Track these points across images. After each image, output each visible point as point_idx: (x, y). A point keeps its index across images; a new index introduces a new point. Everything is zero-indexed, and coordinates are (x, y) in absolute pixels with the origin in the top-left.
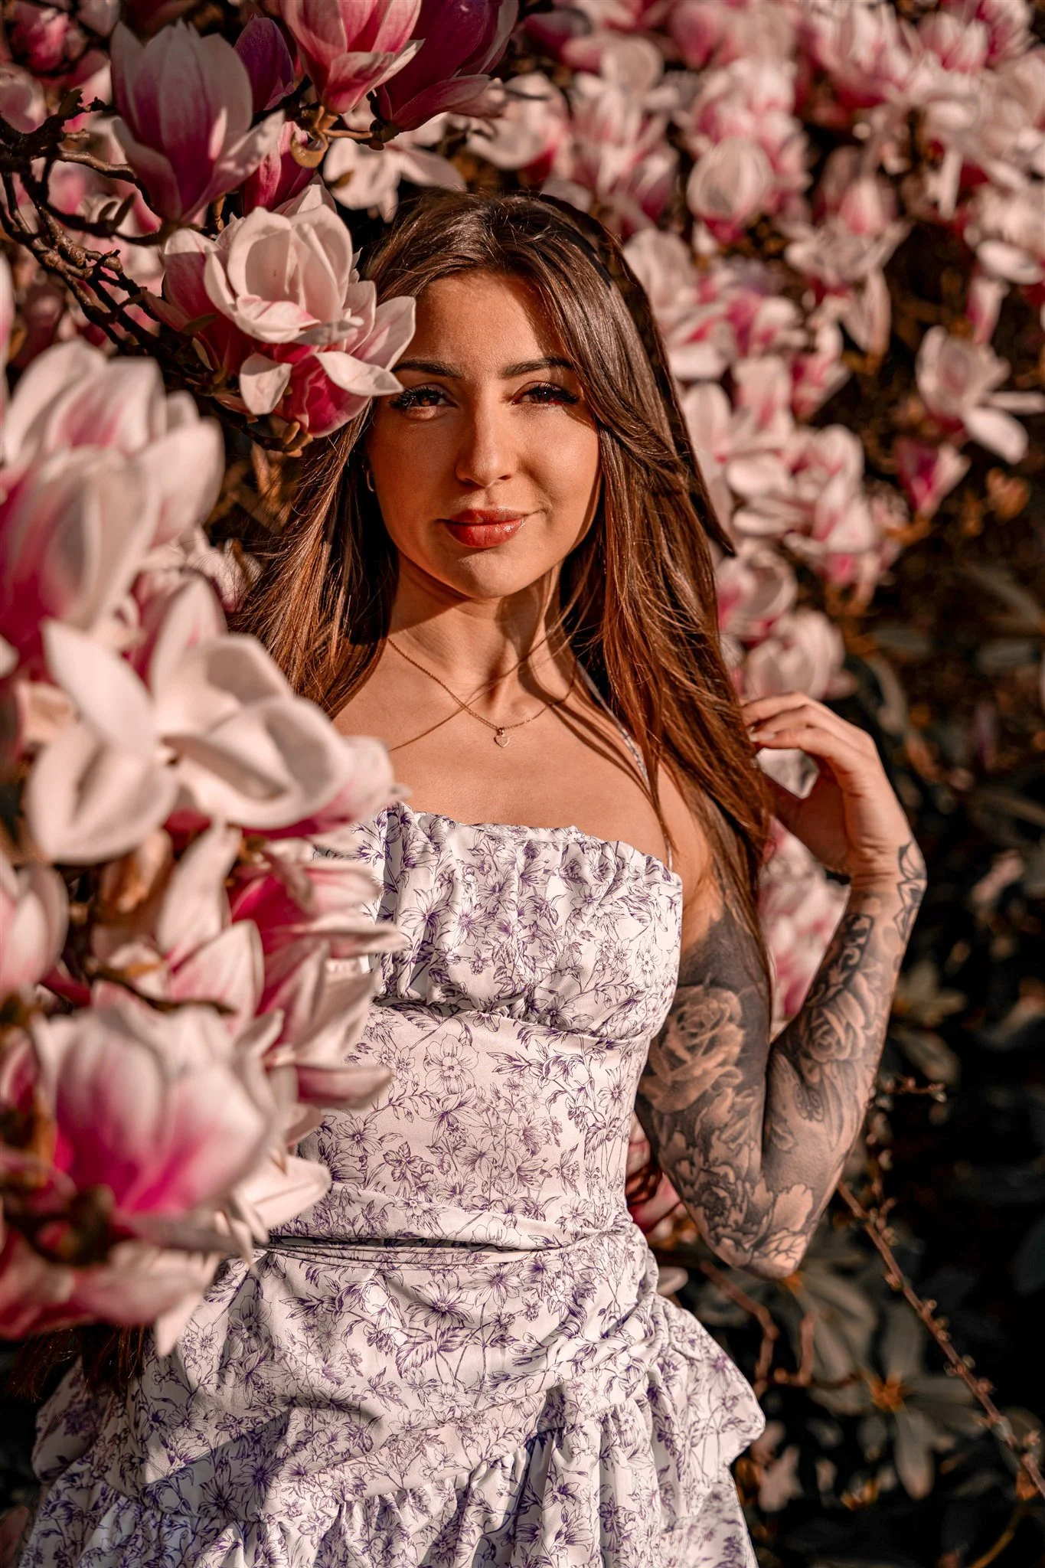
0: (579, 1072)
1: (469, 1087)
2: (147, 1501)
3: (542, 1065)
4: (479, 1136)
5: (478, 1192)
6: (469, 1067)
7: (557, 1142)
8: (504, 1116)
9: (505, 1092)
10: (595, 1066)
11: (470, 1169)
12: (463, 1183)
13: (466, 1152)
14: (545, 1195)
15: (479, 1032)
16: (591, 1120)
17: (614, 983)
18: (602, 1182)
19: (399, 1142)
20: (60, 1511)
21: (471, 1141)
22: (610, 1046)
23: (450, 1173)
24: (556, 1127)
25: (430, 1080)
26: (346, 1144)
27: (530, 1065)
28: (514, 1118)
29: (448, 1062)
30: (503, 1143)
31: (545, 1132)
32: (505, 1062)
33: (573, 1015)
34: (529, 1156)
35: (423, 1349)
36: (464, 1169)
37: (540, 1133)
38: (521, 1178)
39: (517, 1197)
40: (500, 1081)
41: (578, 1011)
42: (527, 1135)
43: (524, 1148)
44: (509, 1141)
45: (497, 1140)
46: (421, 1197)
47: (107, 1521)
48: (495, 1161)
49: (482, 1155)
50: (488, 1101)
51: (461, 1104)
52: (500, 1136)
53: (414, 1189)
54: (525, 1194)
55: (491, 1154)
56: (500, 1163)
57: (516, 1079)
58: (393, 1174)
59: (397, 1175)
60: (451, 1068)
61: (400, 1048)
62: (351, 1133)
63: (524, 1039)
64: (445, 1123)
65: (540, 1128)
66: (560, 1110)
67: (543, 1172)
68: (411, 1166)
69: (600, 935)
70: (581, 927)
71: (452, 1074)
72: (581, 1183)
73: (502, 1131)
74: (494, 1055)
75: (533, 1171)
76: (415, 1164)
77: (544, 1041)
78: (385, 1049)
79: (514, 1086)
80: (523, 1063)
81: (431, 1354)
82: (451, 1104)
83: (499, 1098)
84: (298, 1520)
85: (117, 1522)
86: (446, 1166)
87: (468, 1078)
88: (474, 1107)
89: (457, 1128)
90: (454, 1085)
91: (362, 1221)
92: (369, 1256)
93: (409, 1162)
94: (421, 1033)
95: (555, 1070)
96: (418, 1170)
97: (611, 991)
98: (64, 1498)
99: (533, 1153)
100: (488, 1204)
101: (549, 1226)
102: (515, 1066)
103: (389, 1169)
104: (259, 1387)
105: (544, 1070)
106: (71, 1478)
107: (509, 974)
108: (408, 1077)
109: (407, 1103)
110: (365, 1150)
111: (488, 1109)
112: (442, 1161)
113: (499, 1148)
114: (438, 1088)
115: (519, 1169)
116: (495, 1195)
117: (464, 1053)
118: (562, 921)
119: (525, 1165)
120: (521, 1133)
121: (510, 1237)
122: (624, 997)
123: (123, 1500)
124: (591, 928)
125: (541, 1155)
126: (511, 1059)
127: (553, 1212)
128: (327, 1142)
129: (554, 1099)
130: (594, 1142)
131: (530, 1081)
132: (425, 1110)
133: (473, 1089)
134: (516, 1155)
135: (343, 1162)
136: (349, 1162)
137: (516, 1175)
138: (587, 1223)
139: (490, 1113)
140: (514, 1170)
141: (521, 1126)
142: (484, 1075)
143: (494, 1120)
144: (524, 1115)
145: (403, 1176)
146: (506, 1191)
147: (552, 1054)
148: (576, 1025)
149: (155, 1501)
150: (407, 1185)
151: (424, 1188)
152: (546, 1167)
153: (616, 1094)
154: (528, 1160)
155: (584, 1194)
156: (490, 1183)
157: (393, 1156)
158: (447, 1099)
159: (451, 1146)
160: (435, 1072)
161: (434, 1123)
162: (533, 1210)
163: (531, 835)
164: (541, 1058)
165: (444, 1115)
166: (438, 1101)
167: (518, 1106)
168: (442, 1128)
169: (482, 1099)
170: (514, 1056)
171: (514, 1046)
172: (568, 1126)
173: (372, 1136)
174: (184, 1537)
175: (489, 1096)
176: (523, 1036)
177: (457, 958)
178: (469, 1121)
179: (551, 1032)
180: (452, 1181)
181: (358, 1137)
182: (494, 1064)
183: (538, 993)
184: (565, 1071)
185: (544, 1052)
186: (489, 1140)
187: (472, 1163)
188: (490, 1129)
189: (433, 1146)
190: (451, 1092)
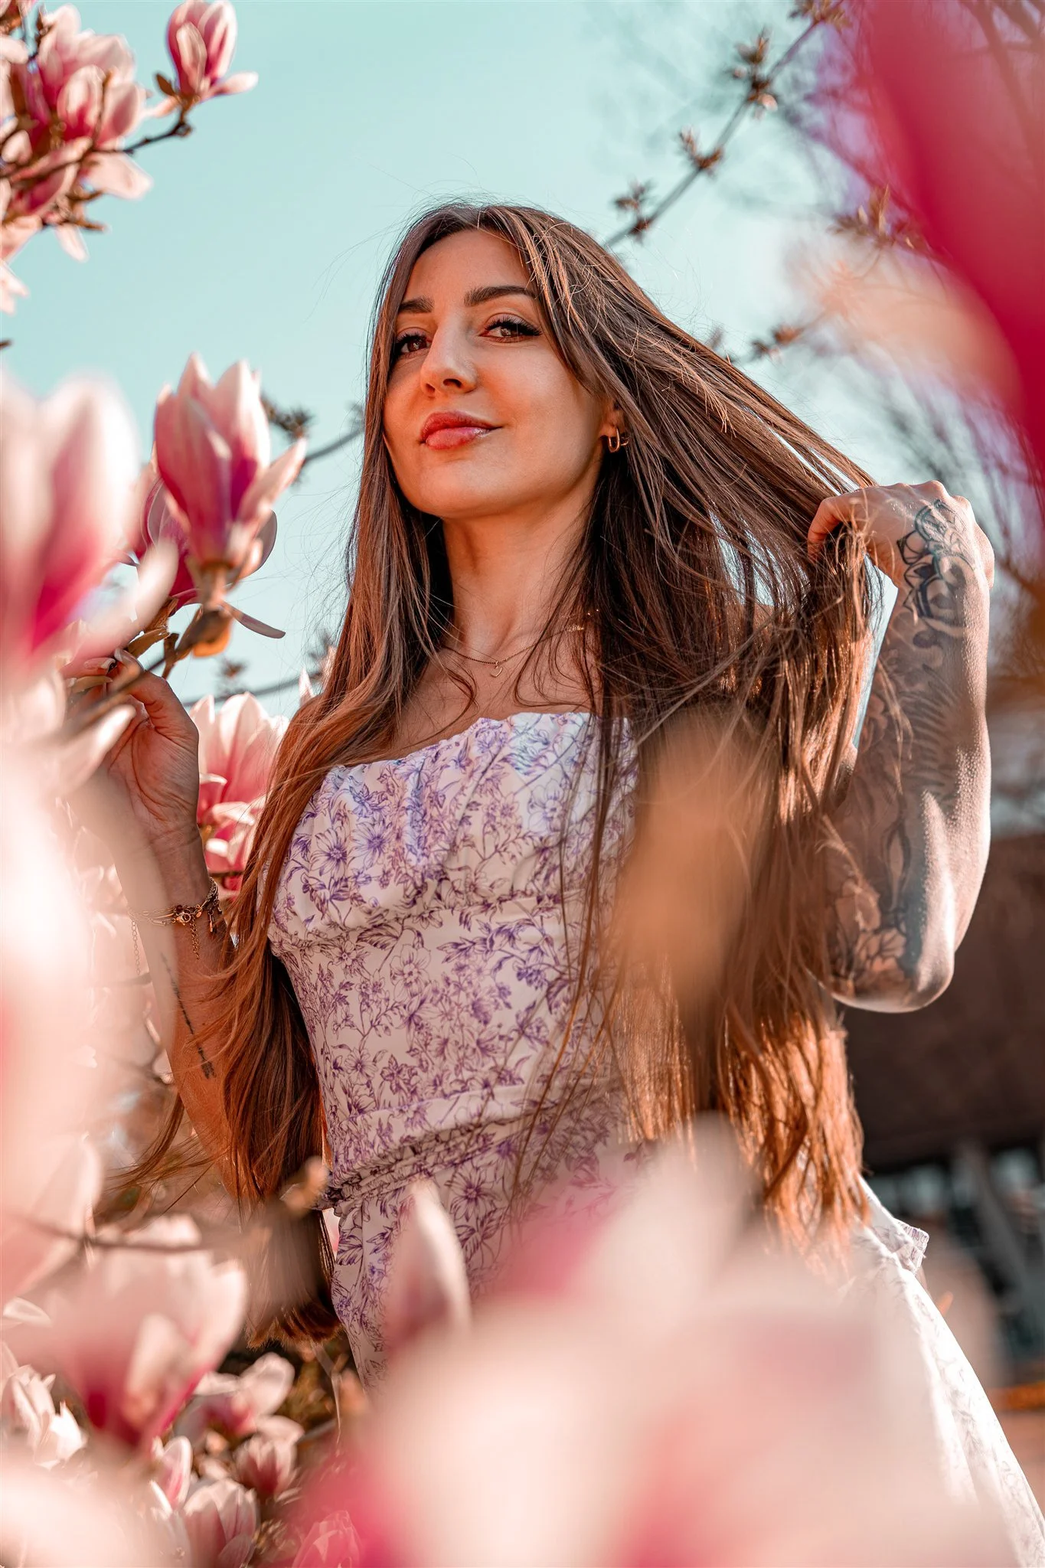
1: (426, 984)
3: (485, 940)
4: (439, 1025)
5: (453, 1076)
6: (423, 967)
7: (508, 1005)
8: (454, 999)
9: (454, 977)
11: (442, 1058)
12: (440, 1073)
13: (434, 1045)
14: (514, 1057)
15: (428, 932)
16: (551, 975)
17: (511, 839)
19: (387, 1057)
21: (434, 1032)
23: (430, 1068)
24: (504, 991)
25: (397, 992)
27: (474, 944)
28: (463, 997)
29: (407, 970)
30: (458, 1023)
31: (492, 1000)
32: (452, 950)
33: (488, 884)
34: (482, 1026)
36: (438, 1061)
37: (487, 1000)
38: (485, 1050)
39: (486, 1068)
40: (449, 968)
41: (492, 879)
42: (476, 1009)
43: (476, 1021)
44: (462, 1020)
45: (453, 1022)
46: (416, 1100)
48: (457, 1043)
49: (446, 1042)
50: (441, 991)
51: (422, 1002)
52: (454, 1018)
53: (409, 1095)
54: (492, 1064)
55: (453, 1038)
56: (461, 1043)
57: (463, 961)
58: (391, 1088)
59: (394, 1088)
60: (410, 974)
61: (372, 973)
62: (354, 1065)
63: (466, 923)
64: (413, 1025)
65: (486, 998)
66: (507, 974)
67: (501, 1037)
68: (401, 1076)
69: (486, 800)
71: (412, 979)
72: (551, 1036)
73: (455, 1013)
74: (441, 948)
75: (491, 1039)
76: (403, 1073)
77: (484, 918)
78: (363, 979)
79: (461, 968)
80: (468, 944)
81: (479, 1247)
82: (414, 1006)
83: (449, 984)
86: (424, 1063)
87: (424, 978)
88: (431, 1001)
89: (422, 1026)
90: (415, 988)
91: (378, 1143)
93: (399, 1072)
94: (384, 954)
95: (499, 939)
96: (407, 1077)
97: (512, 848)
99: (486, 1023)
100: (464, 1085)
101: (530, 1087)
102: (462, 950)
103: (387, 1084)
105: (488, 945)
107: (404, 871)
108: (381, 996)
109: (384, 1019)
110: (367, 1075)
111: (442, 998)
112: (421, 1060)
113: (456, 1029)
114: (404, 996)
115: (478, 1042)
116: (466, 1074)
117: (419, 955)
119: (483, 1036)
120: (470, 1008)
121: (495, 1109)
122: (528, 849)
125: (493, 1022)
126: (456, 945)
129: (499, 966)
131: (476, 958)
132: (397, 1020)
133: (430, 985)
134: (471, 1029)
135: (359, 1094)
137: (478, 1050)
139: (443, 1001)
140: (474, 1045)
141: (469, 1002)
142: (436, 968)
143: (448, 1007)
144: (470, 990)
145: (399, 1087)
146: (474, 1067)
147: (494, 927)
150: (403, 1094)
151: (414, 1092)
152: (503, 1031)
154: (482, 1031)
156: (458, 1068)
157: (387, 1072)
158: (411, 1003)
159: (423, 1043)
160: (399, 982)
161: (405, 1029)
162: (504, 1076)
164: (484, 934)
165: (411, 1018)
166: (405, 1007)
167: (465, 984)
168: (412, 1030)
169: (436, 991)
170: (459, 941)
171: (459, 933)
172: (518, 986)
173: (368, 1060)
175: (441, 985)
176: (464, 921)
177: (369, 878)
178: (430, 1015)
179: (486, 906)
180: (432, 1075)
181: (359, 1066)
182: (443, 955)
183: (452, 876)
184: (511, 937)
185: (487, 928)
186: (447, 1024)
187: (441, 1052)
188: (446, 1015)
189: (411, 1051)
190: (413, 995)
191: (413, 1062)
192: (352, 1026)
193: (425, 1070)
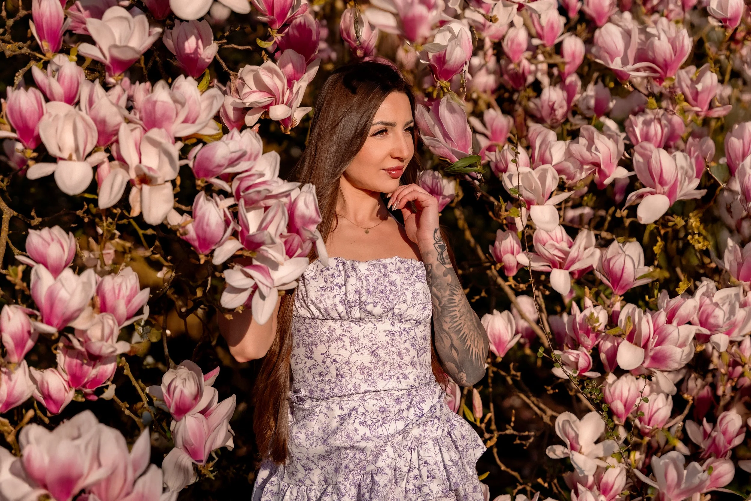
0: (412, 333)
1: (379, 342)
2: (300, 484)
3: (400, 332)
4: (385, 357)
5: (387, 374)
6: (378, 336)
7: (409, 355)
8: (391, 349)
9: (390, 342)
10: (416, 330)
11: (384, 367)
12: (382, 372)
13: (381, 362)
14: (408, 371)
15: (378, 325)
16: (418, 347)
17: (418, 303)
18: (425, 367)
19: (360, 363)
20: (269, 494)
21: (382, 358)
22: (420, 323)
23: (378, 370)
24: (408, 350)
25: (366, 342)
26: (344, 366)
27: (396, 333)
28: (394, 349)
29: (371, 336)
30: (392, 357)
31: (405, 352)
33: (407, 315)
34: (401, 360)
35: (377, 424)
36: (382, 368)
37: (403, 352)
38: (400, 367)
39: (400, 373)
40: (388, 339)
42: (399, 354)
43: (399, 358)
44: (394, 357)
45: (390, 357)
46: (370, 378)
47: (288, 493)
48: (391, 364)
49: (387, 362)
51: (377, 348)
53: (368, 376)
54: (402, 372)
55: (389, 362)
56: (393, 364)
57: (393, 337)
59: (361, 373)
61: (355, 334)
62: (345, 362)
64: (373, 354)
66: (408, 345)
68: (365, 370)
69: (411, 289)
70: (404, 287)
71: (373, 339)
72: (418, 367)
73: (392, 354)
74: (384, 331)
75: (403, 365)
77: (399, 325)
78: (351, 335)
79: (392, 340)
80: (394, 332)
81: (380, 426)
82: (374, 348)
83: (389, 344)
84: (349, 482)
85: (291, 493)
87: (378, 340)
88: (382, 348)
89: (378, 355)
90: (374, 342)
91: (353, 389)
92: (357, 399)
93: (365, 368)
94: (361, 328)
95: (404, 333)
96: (368, 370)
97: (417, 306)
98: (270, 489)
100: (391, 377)
101: (411, 382)
102: (392, 334)
103: (358, 371)
104: (328, 444)
105: (401, 334)
106: (271, 483)
107: (385, 305)
108: (359, 342)
109: (361, 350)
110: (350, 367)
112: (375, 366)
113: (391, 359)
114: (370, 344)
115: (399, 365)
116: (393, 374)
117: (375, 332)
118: (399, 287)
119: (401, 363)
120: (397, 353)
121: (400, 386)
122: (422, 307)
123: (291, 486)
124: (408, 287)
125: (405, 359)
126: (390, 332)
127: (411, 377)
128: (338, 366)
129: (405, 342)
130: (420, 354)
131: (397, 338)
132: (366, 351)
134: (397, 360)
135: (344, 372)
136: (346, 371)
137: (398, 367)
138: (422, 380)
139: (386, 349)
140: (397, 365)
141: (397, 351)
142: (383, 338)
143: (388, 351)
144: (398, 348)
145: (363, 373)
146: (396, 372)
147: (403, 328)
148: (408, 318)
149: (303, 483)
150: (365, 376)
151: (370, 376)
152: (407, 363)
153: (425, 338)
155: (419, 370)
156: (390, 371)
157: (359, 367)
159: (377, 361)
160: (367, 339)
161: (370, 355)
162: (405, 377)
163: (384, 261)
164: (399, 330)
165: (373, 352)
166: (370, 348)
167: (395, 345)
168: (373, 356)
169: (383, 345)
170: (391, 330)
171: (390, 328)
172: (411, 349)
173: (352, 362)
174: (315, 492)
175: (385, 344)
176: (392, 324)
177: (368, 303)
178: (381, 352)
179: (401, 321)
180: (379, 372)
181: (347, 363)
182: (385, 334)
183: (395, 310)
184: (408, 333)
185: (400, 328)
186: (388, 357)
187: (384, 365)
188: (388, 354)
189: (371, 362)
190: (373, 345)
191: (371, 366)
192: (346, 349)
193: (376, 370)
